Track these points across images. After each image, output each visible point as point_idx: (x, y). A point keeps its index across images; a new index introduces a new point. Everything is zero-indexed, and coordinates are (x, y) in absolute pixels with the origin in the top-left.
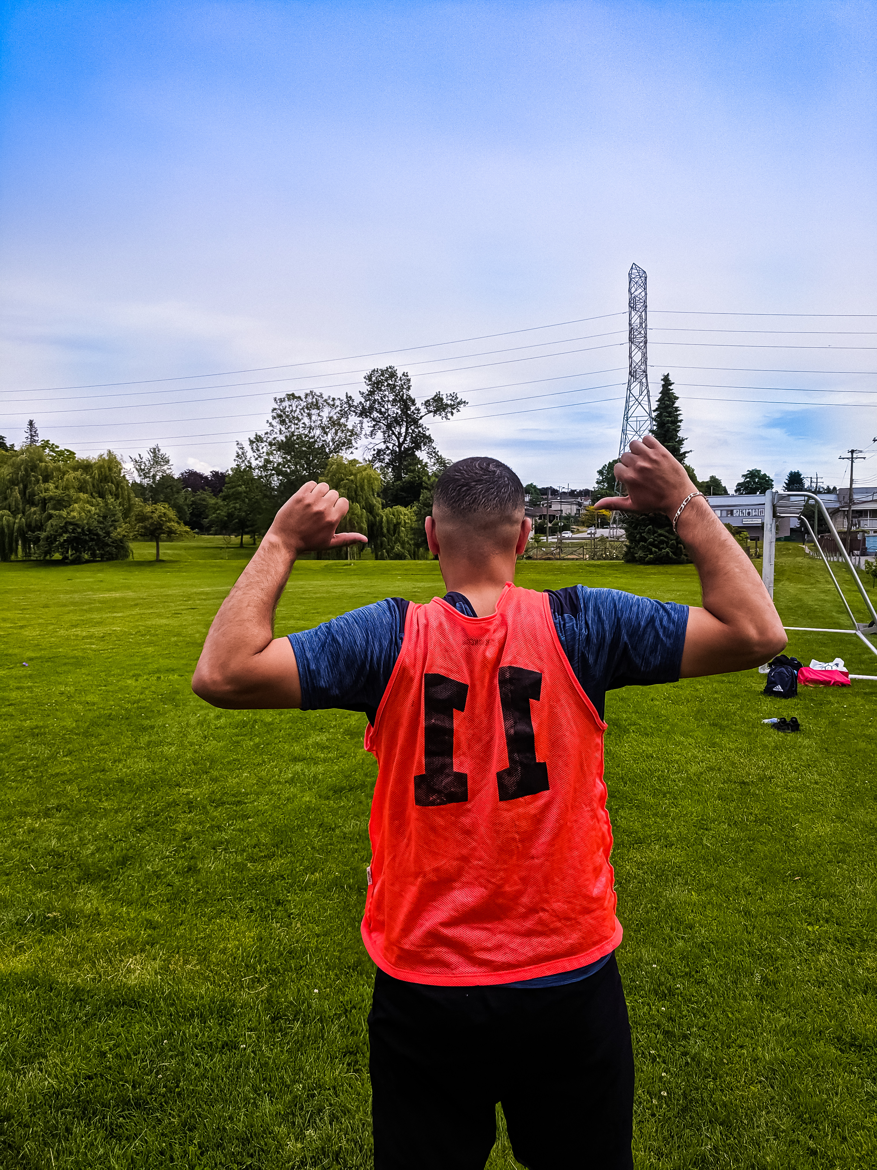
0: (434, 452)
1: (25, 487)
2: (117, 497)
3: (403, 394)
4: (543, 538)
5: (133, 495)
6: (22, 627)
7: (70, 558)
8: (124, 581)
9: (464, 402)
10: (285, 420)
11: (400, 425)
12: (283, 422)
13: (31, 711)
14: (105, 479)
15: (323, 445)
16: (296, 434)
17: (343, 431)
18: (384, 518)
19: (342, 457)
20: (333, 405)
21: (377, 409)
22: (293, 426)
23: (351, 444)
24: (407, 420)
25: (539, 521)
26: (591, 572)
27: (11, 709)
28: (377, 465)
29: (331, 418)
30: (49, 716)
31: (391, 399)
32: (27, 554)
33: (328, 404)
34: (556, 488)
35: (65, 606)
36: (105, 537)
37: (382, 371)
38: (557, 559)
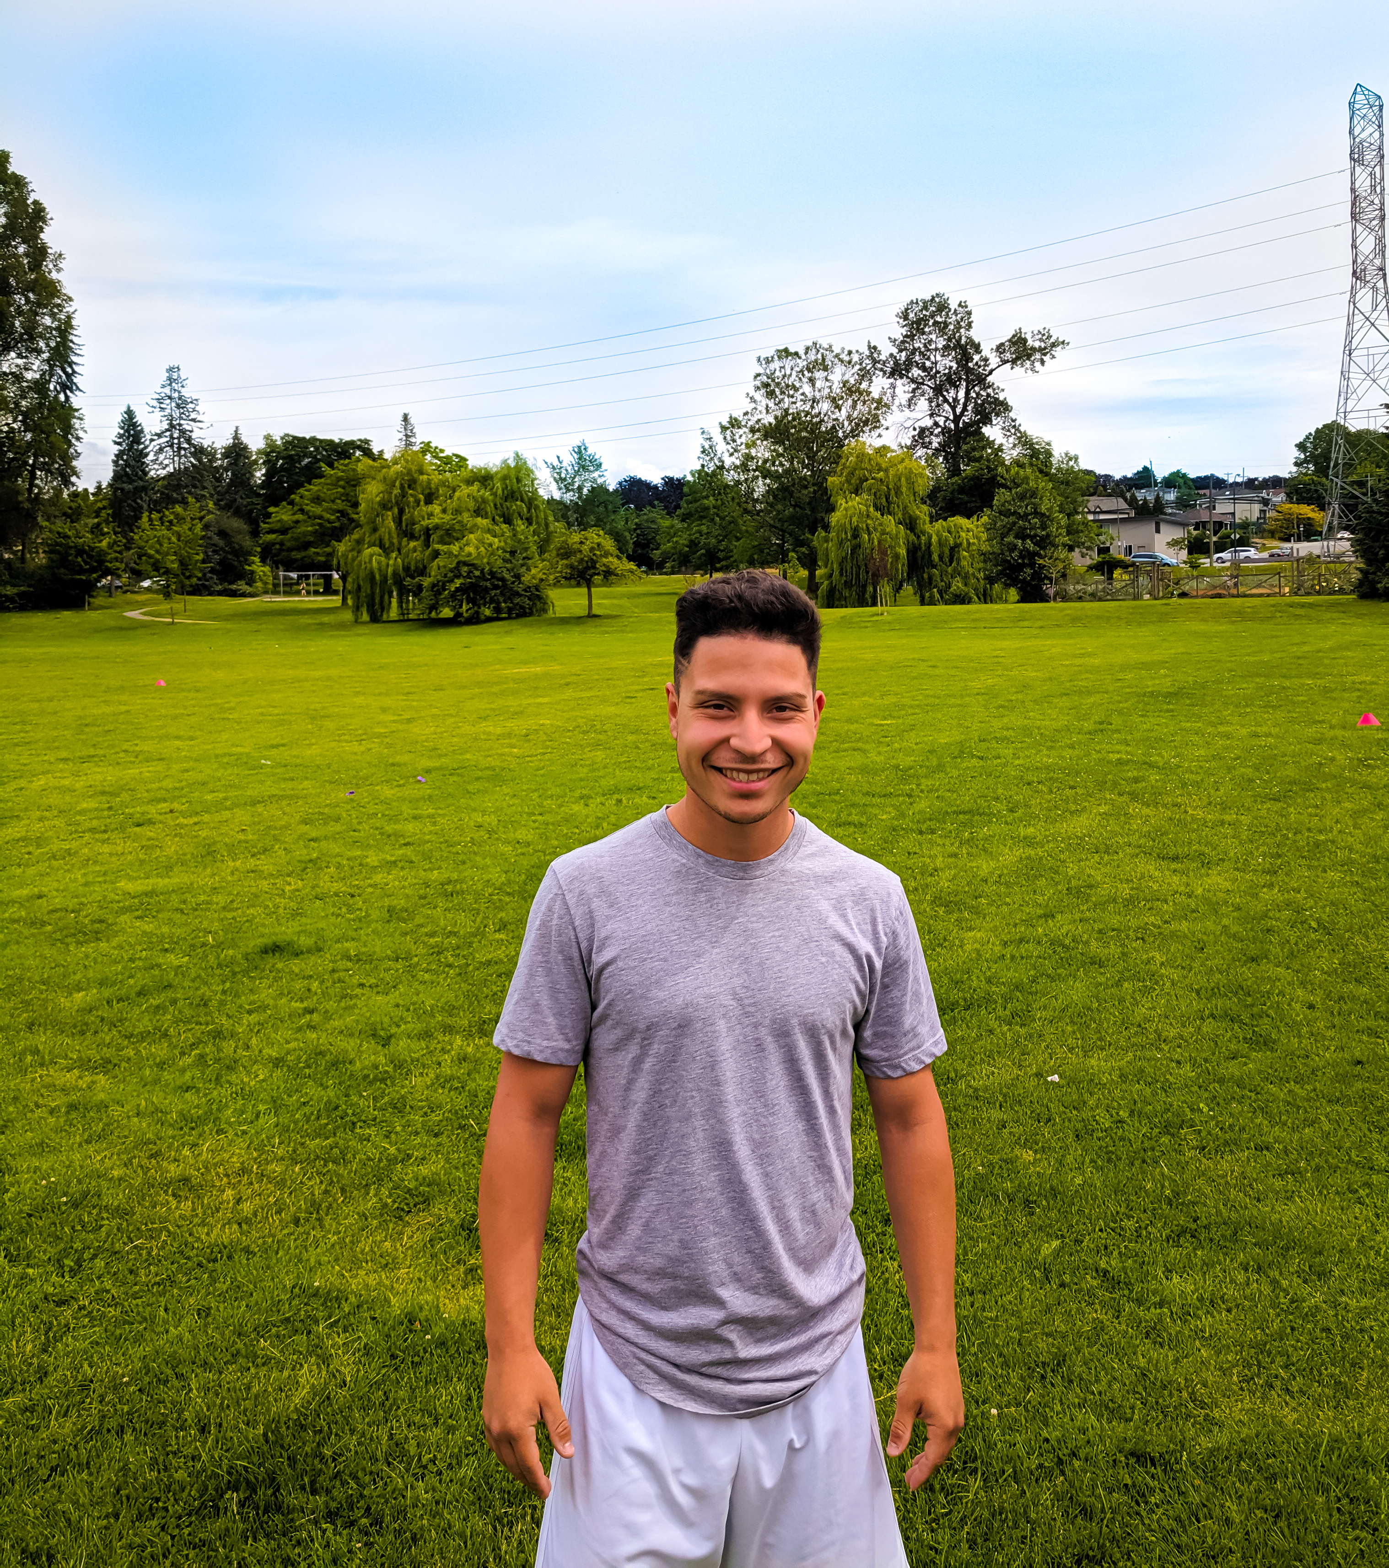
0: (1014, 427)
1: (401, 512)
2: (529, 521)
3: (960, 337)
4: (1205, 561)
5: (551, 518)
6: (409, 721)
7: (465, 615)
8: (545, 648)
9: (1063, 342)
10: (774, 391)
11: (957, 387)
12: (771, 394)
13: (437, 854)
14: (511, 495)
15: (833, 427)
16: (791, 411)
17: (864, 402)
18: (934, 539)
19: (864, 443)
20: (850, 362)
21: (918, 364)
22: (786, 399)
23: (879, 421)
24: (968, 377)
25: (1195, 533)
26: (1298, 617)
27: (408, 851)
28: (919, 453)
29: (845, 383)
30: (464, 863)
31: (940, 346)
32: (403, 611)
33: (842, 361)
34: (1220, 475)
35: (465, 687)
36: (513, 583)
37: (925, 303)
38: (1233, 596)
